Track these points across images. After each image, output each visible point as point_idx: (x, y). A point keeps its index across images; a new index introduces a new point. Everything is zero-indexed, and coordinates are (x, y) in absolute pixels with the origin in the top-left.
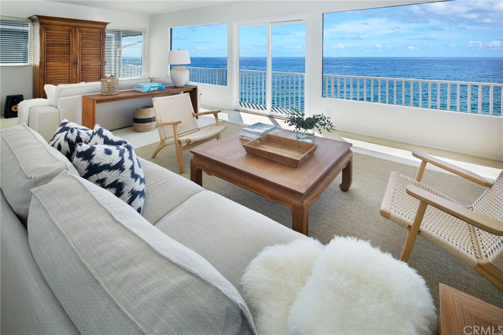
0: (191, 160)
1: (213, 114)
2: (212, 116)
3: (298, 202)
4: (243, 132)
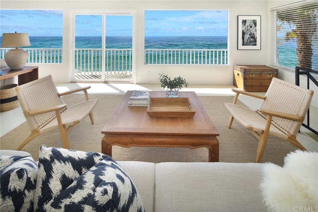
0: (102, 141)
1: (83, 91)
2: (82, 92)
3: (215, 141)
4: (130, 101)
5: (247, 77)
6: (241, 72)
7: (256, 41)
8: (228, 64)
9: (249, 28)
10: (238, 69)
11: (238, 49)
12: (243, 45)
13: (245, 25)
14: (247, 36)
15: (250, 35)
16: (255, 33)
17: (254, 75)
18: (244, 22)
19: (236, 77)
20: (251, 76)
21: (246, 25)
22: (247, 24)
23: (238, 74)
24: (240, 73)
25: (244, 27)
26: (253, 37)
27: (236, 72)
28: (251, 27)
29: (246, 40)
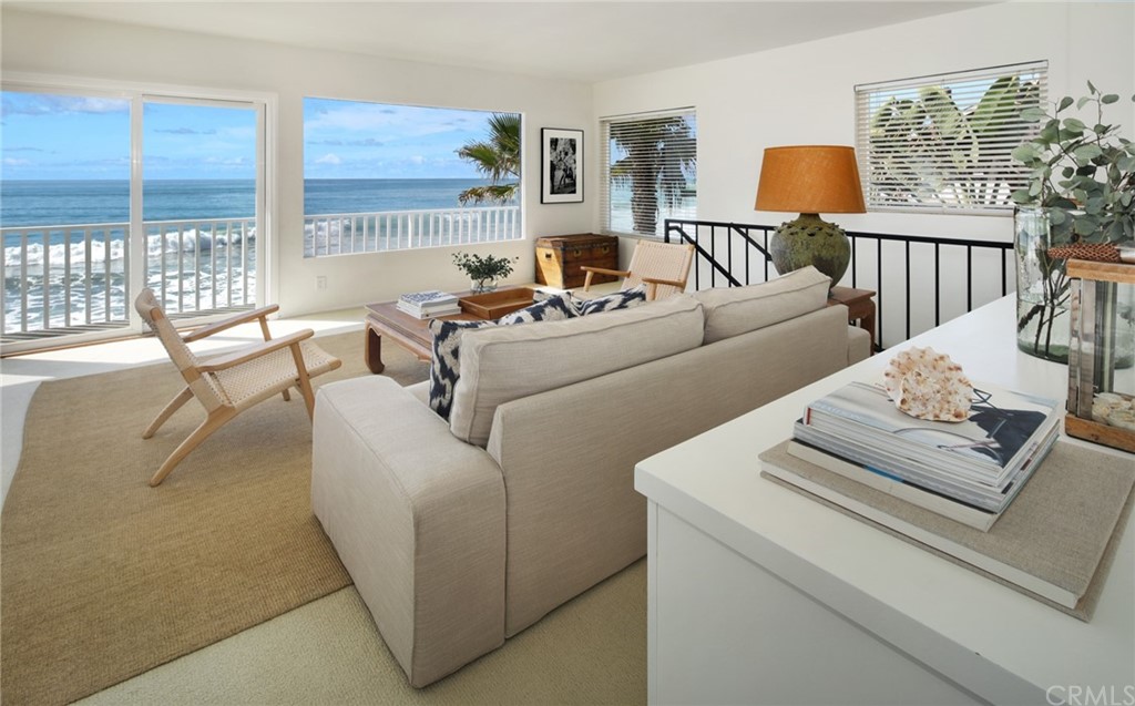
5: (569, 257)
6: (555, 249)
7: (574, 184)
8: (523, 238)
9: (563, 156)
10: (546, 245)
11: (542, 202)
12: (553, 192)
13: (555, 149)
14: (559, 174)
15: (564, 170)
16: (573, 166)
17: (580, 253)
18: (554, 142)
19: (541, 263)
20: (575, 255)
21: (558, 151)
22: (560, 148)
23: (548, 256)
24: (551, 252)
25: (554, 154)
26: (570, 174)
27: (542, 254)
28: (566, 154)
29: (557, 183)
